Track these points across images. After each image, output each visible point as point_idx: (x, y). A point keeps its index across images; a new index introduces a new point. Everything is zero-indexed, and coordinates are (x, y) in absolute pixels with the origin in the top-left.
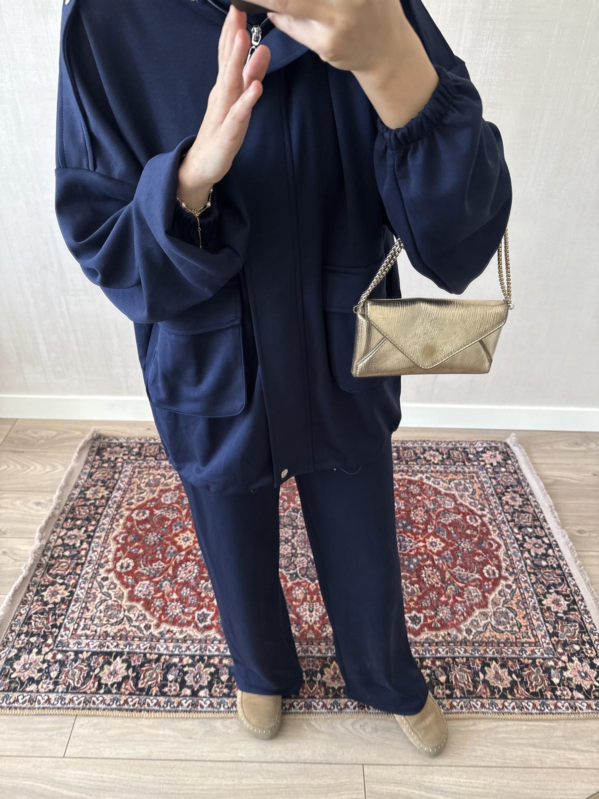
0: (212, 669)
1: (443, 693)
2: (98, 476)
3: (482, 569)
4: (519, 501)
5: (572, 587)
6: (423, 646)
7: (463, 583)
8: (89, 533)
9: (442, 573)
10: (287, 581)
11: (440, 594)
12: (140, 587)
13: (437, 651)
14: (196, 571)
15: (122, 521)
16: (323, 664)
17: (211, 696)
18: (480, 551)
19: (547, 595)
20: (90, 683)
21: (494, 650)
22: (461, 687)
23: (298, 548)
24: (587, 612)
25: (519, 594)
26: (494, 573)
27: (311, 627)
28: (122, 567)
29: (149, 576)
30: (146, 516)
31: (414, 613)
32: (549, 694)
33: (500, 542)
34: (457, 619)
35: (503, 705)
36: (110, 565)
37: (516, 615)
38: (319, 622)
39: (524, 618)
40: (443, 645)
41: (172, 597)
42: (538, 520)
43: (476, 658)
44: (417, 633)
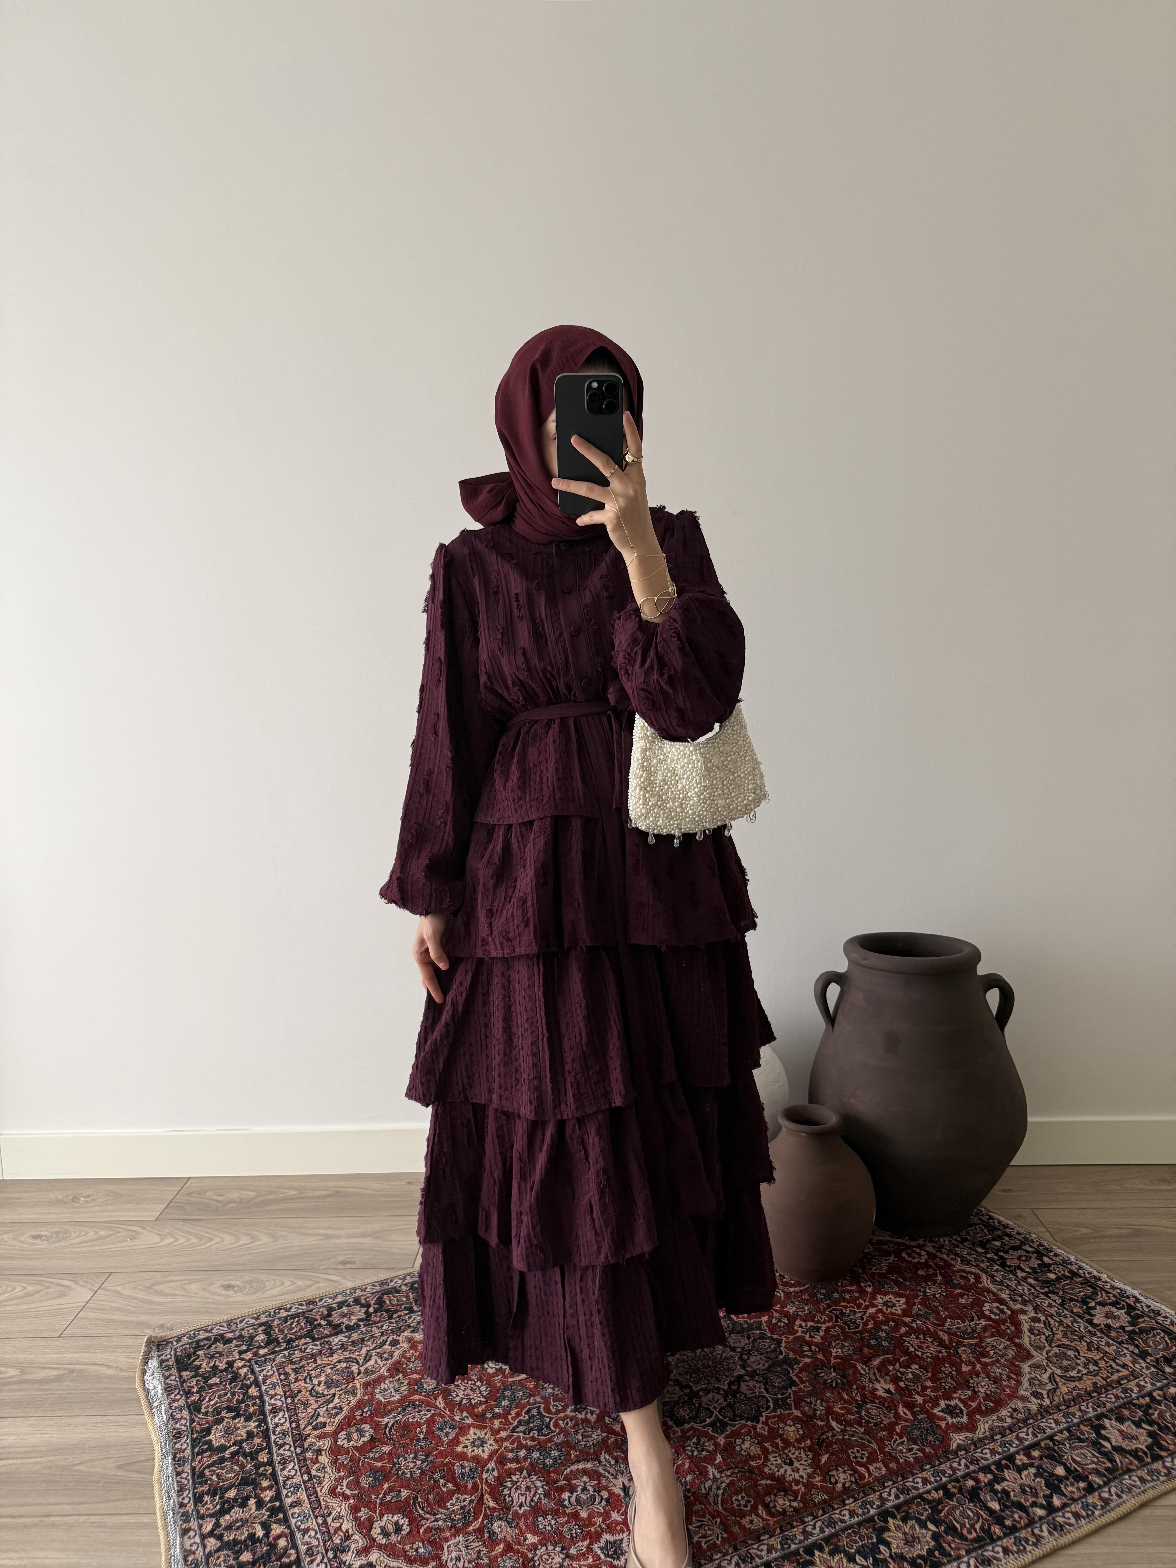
1: (1078, 1489)
2: (212, 1403)
3: (982, 1312)
5: (1111, 1291)
6: (994, 1440)
7: (974, 1338)
8: (269, 1505)
9: (936, 1337)
10: (714, 1438)
11: (957, 1365)
12: (450, 1552)
13: (1019, 1439)
14: (539, 1484)
15: (324, 1459)
16: (874, 1529)
18: (959, 1291)
19: (1092, 1312)
21: (1090, 1404)
22: (1093, 1469)
23: (691, 1384)
24: (1157, 1313)
25: (1057, 1324)
26: (1002, 1312)
27: (809, 1486)
28: (385, 1533)
29: (452, 1527)
30: (367, 1434)
31: (942, 1403)
33: (973, 1270)
34: (1008, 1387)
35: (1165, 1467)
36: (358, 1541)
37: (1077, 1351)
38: (814, 1472)
39: (1089, 1349)
40: (1020, 1428)
41: (528, 1542)
43: (1078, 1425)
44: (972, 1427)
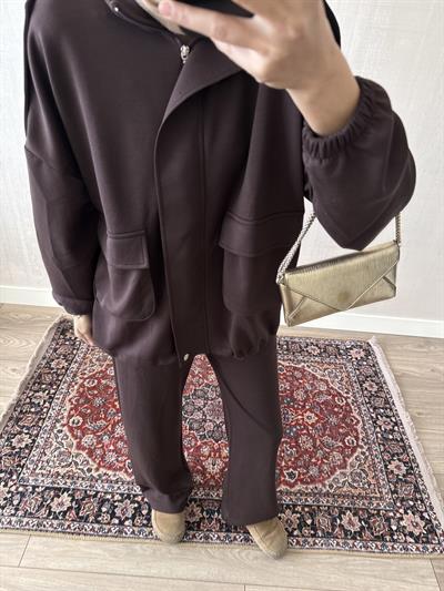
0: (136, 505)
1: (309, 533)
2: (61, 351)
3: (344, 439)
4: (376, 387)
5: (410, 456)
6: (296, 495)
7: (329, 449)
8: (50, 395)
9: (314, 440)
10: (197, 441)
11: (311, 457)
12: (86, 439)
13: (306, 500)
15: (76, 387)
17: (134, 525)
18: (344, 425)
19: (391, 462)
20: (43, 510)
21: (349, 501)
22: (323, 529)
23: (207, 415)
24: (421, 477)
25: (370, 460)
26: (353, 443)
27: (213, 477)
28: (73, 423)
29: (93, 431)
30: (94, 384)
31: (291, 470)
32: (388, 538)
33: (359, 419)
34: (323, 477)
35: (353, 544)
36: (63, 422)
37: (367, 476)
38: (219, 473)
39: (373, 478)
40: (311, 496)
41: (109, 448)
42: (388, 403)
43: (335, 507)
44: (292, 486)
